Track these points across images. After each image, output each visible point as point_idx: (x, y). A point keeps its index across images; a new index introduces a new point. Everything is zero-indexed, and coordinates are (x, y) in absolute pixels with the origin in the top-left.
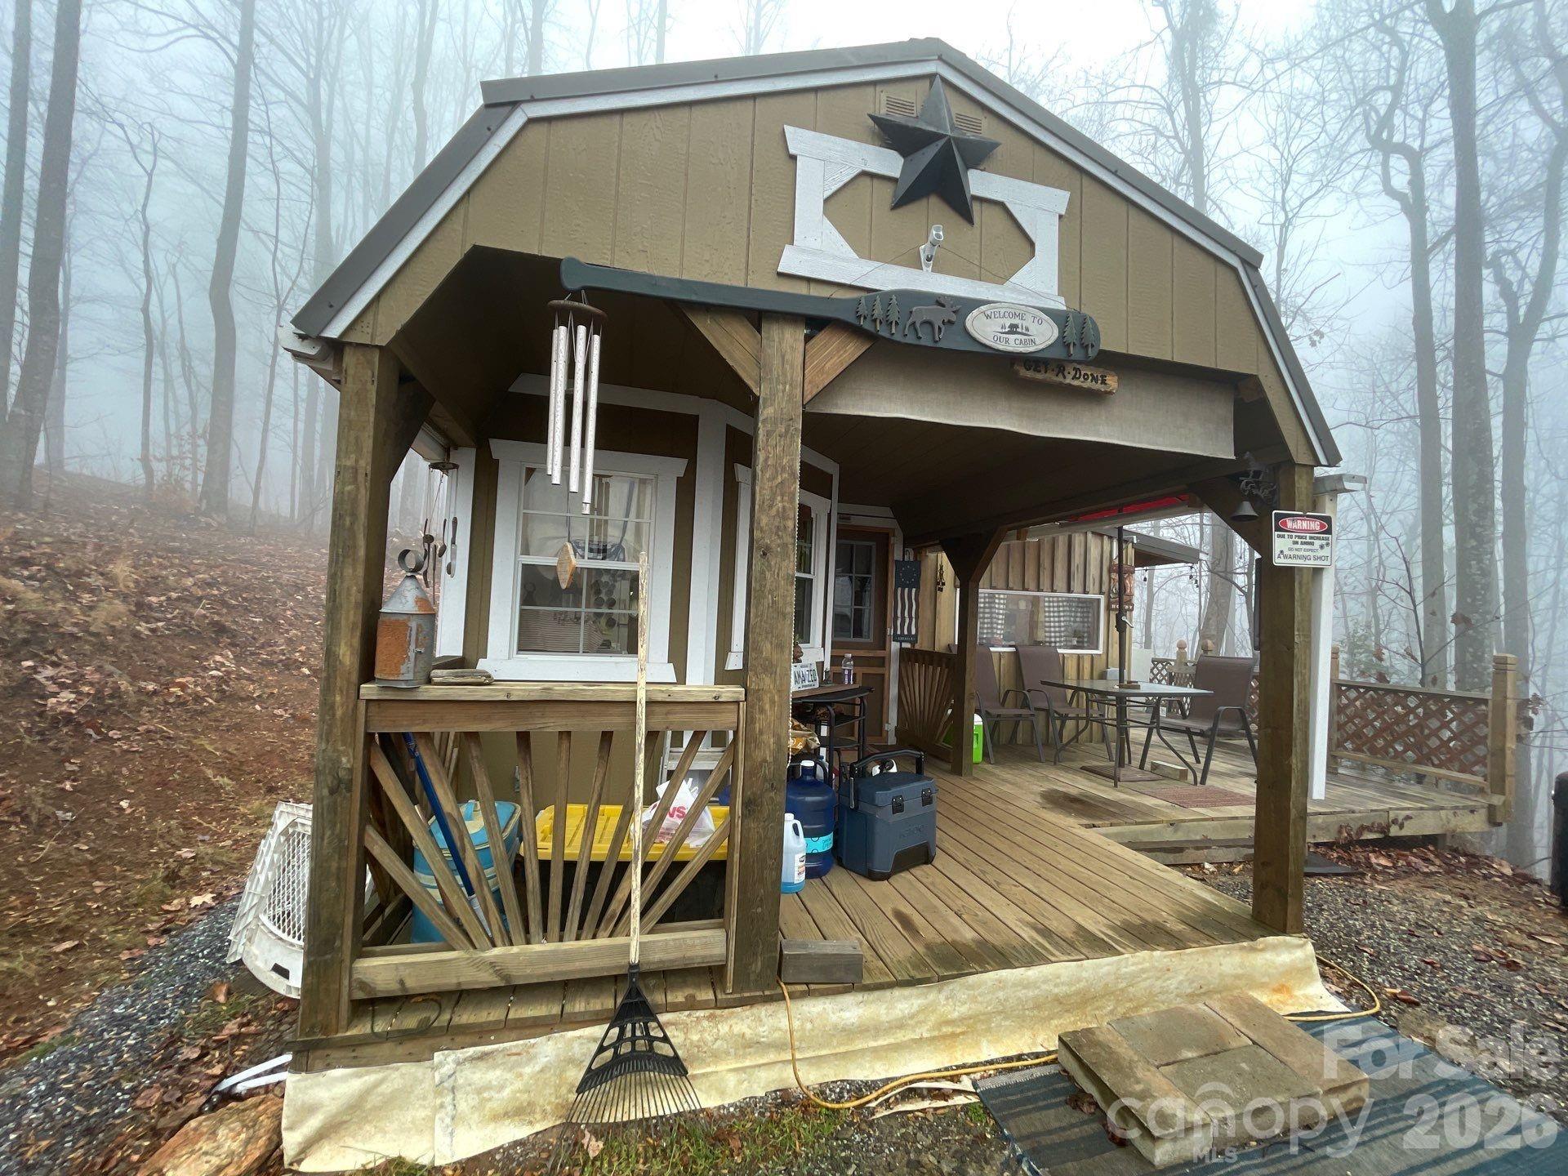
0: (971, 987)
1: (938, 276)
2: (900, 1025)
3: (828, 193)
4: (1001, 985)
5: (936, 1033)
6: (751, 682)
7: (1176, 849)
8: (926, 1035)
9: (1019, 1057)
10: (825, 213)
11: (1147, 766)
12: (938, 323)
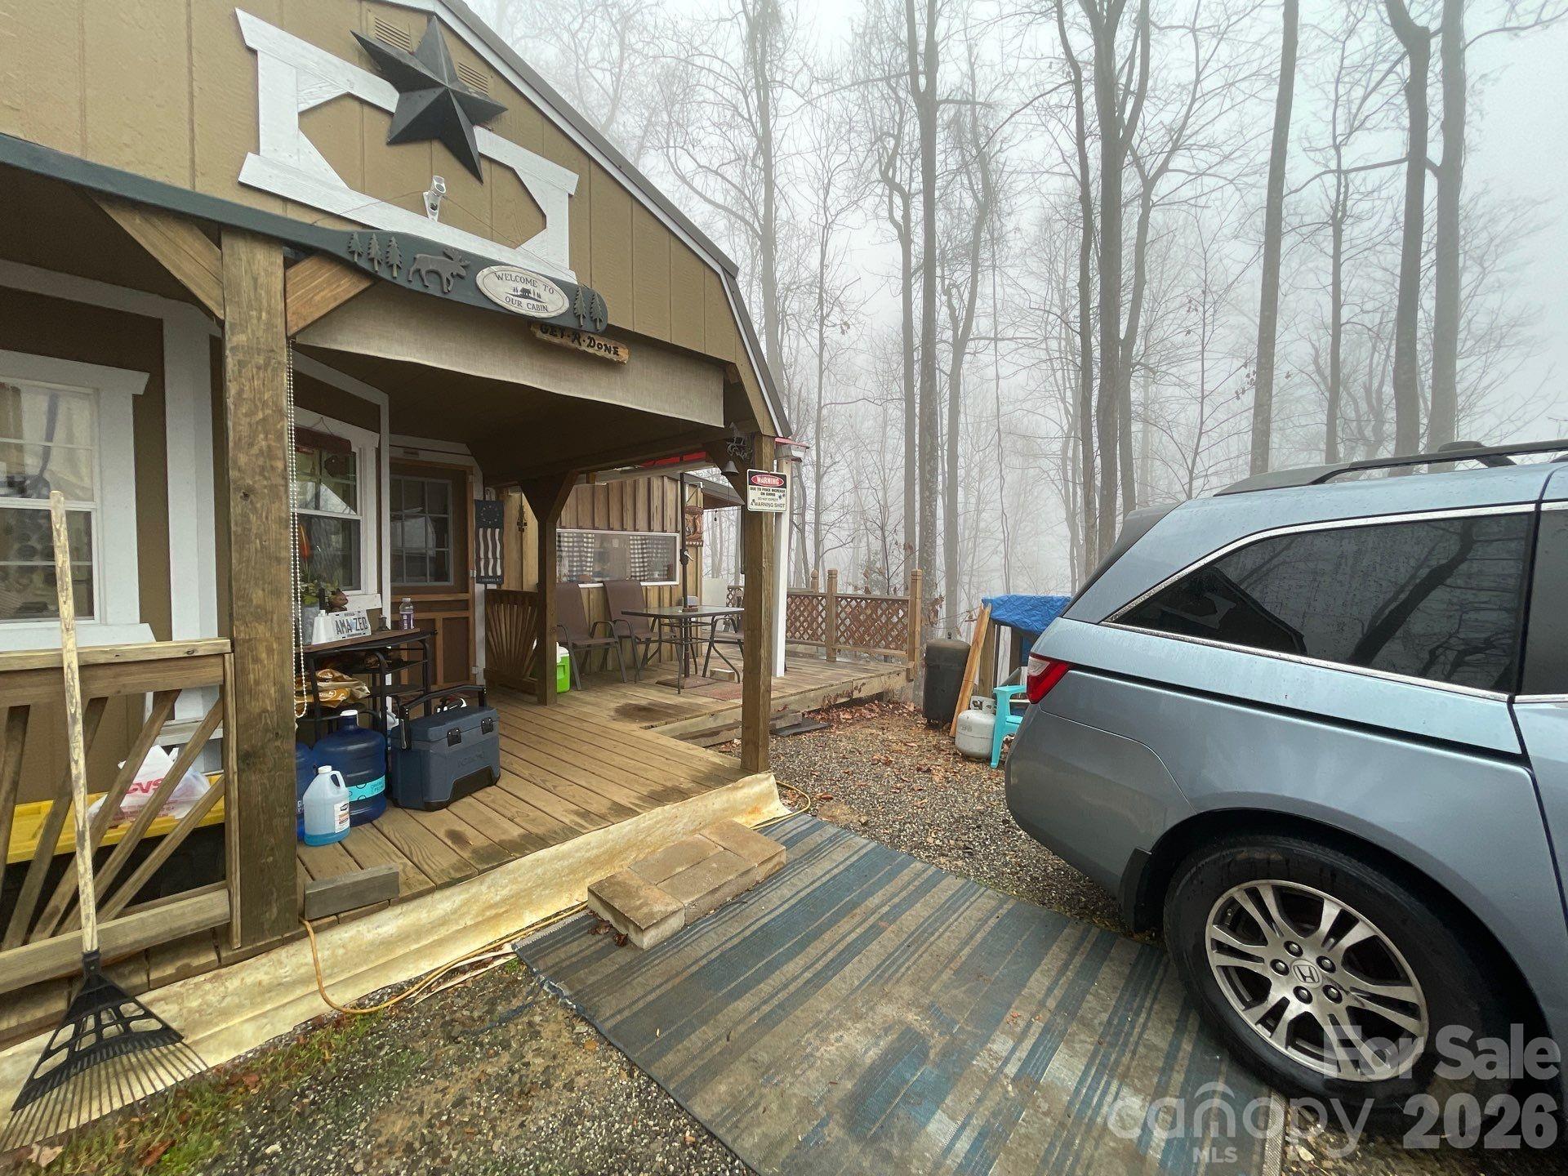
0: (509, 872)
1: (446, 228)
2: (444, 921)
3: (304, 107)
4: (539, 863)
5: (480, 919)
6: (239, 632)
7: (714, 733)
8: (469, 923)
9: (557, 914)
10: (300, 127)
11: (708, 674)
12: (445, 275)
